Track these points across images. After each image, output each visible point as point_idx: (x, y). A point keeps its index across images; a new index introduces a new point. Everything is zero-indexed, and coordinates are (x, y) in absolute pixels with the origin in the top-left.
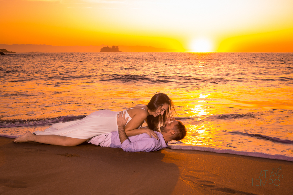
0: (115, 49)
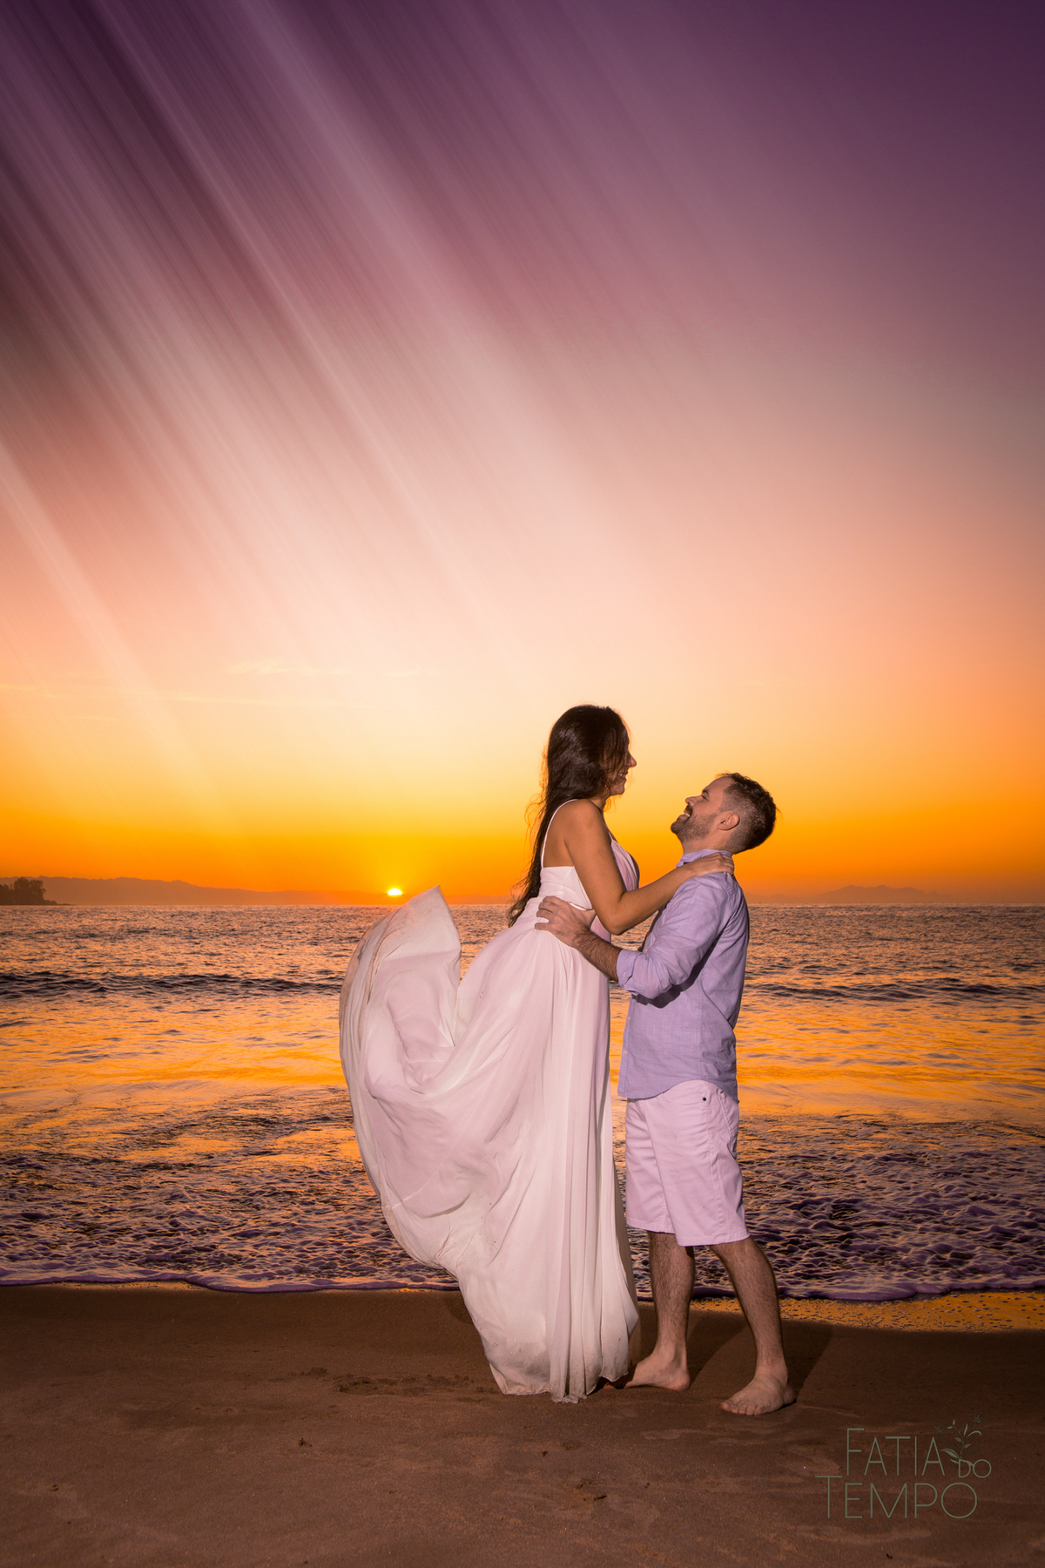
0: (27, 892)
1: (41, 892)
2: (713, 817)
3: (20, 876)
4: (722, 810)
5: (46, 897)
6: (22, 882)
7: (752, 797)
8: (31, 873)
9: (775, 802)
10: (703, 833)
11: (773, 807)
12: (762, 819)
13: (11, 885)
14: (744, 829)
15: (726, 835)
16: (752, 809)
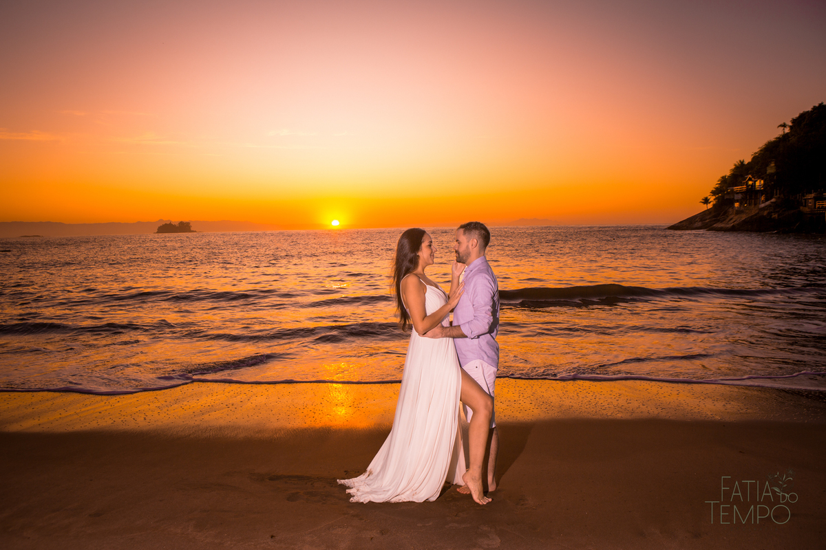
0: (184, 227)
1: (190, 227)
2: (467, 247)
3: (181, 220)
4: (468, 242)
5: (192, 229)
6: (181, 223)
7: (473, 228)
8: (185, 220)
9: (481, 222)
10: (468, 254)
11: (482, 224)
12: (483, 232)
13: (177, 224)
14: (481, 241)
15: (476, 249)
16: (477, 232)
